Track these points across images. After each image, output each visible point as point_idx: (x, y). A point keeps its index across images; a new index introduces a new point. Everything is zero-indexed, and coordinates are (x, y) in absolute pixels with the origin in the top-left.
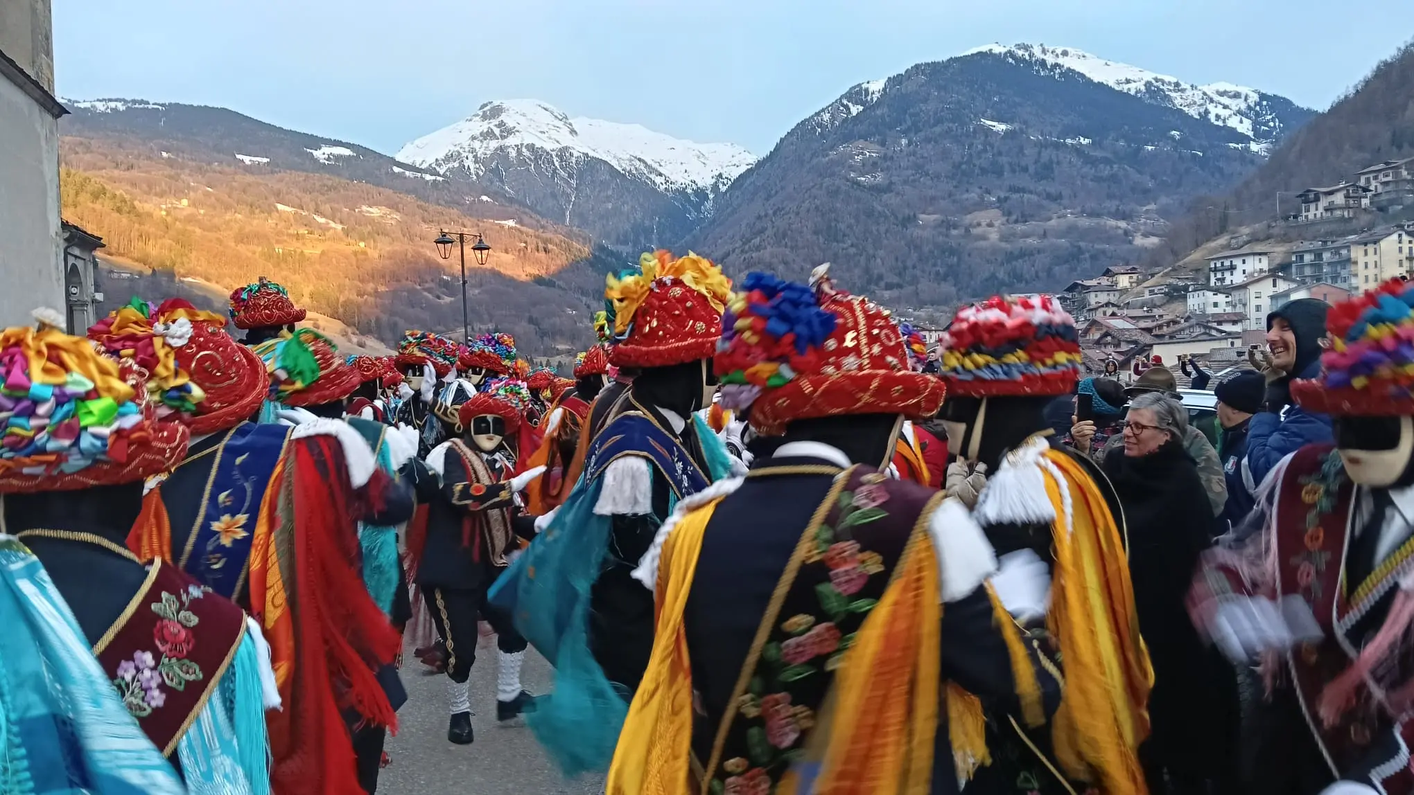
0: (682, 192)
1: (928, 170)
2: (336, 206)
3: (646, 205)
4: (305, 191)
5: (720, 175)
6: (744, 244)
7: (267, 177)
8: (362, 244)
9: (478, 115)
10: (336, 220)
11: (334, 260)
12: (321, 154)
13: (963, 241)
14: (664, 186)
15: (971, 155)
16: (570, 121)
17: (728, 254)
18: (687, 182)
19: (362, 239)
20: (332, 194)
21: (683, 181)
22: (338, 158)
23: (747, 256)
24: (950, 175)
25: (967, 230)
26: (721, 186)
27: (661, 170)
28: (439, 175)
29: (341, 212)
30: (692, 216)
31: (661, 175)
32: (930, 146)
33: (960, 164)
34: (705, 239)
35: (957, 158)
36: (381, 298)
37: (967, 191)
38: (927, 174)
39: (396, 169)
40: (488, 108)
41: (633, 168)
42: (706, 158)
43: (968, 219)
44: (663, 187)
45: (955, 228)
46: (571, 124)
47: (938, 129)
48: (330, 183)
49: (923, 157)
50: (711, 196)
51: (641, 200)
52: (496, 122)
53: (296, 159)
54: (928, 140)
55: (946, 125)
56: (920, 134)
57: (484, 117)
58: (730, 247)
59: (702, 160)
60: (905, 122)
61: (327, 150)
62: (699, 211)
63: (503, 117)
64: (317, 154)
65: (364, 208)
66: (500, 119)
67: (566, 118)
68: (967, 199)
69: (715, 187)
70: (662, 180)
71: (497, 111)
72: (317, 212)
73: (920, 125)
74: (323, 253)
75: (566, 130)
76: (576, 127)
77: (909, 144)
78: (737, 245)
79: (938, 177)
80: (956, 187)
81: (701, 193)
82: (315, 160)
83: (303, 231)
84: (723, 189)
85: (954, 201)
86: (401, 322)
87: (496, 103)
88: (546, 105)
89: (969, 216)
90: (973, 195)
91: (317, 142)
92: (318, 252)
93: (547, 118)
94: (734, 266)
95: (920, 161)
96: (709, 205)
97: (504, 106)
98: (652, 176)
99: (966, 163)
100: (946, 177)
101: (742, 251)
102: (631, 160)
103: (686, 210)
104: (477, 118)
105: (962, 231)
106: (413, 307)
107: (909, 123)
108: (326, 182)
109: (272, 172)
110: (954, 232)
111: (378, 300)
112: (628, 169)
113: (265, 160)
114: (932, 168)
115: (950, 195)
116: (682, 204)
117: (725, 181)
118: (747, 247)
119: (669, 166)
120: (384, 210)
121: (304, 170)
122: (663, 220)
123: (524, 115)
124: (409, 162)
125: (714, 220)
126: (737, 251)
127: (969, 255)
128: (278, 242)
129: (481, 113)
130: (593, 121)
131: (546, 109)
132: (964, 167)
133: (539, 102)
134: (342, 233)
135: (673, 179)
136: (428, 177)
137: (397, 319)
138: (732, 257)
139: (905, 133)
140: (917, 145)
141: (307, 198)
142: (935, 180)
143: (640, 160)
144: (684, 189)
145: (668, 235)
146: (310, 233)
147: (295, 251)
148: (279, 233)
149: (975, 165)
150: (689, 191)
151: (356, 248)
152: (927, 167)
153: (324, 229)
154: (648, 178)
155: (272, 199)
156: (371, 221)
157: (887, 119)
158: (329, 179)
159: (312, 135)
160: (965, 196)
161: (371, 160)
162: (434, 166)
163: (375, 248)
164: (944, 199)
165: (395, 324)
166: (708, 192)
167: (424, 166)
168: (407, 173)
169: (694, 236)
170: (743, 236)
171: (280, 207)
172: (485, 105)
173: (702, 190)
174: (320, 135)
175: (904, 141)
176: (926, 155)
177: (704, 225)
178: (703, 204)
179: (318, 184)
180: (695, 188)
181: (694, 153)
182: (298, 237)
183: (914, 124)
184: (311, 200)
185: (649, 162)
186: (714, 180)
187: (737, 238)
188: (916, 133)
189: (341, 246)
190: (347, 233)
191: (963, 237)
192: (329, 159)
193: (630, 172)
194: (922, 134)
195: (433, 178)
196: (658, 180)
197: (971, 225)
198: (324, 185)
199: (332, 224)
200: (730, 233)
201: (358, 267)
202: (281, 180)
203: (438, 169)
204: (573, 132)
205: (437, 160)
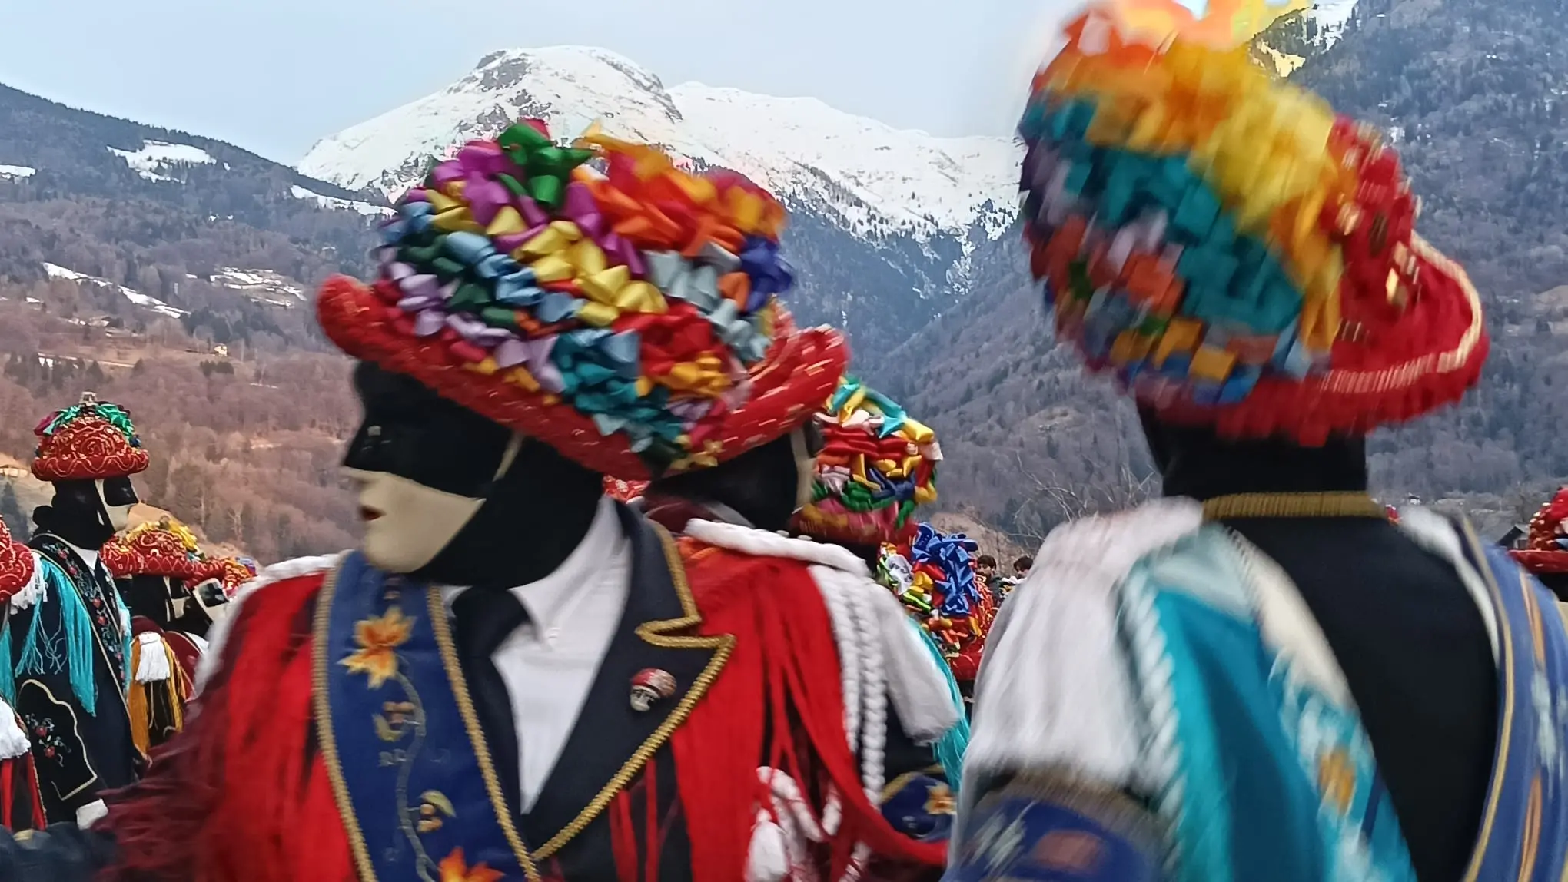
0: (904, 241)
1: (1451, 194)
2: (170, 268)
3: (827, 268)
4: (107, 236)
5: (988, 204)
6: (1040, 351)
7: (29, 205)
8: (222, 350)
9: (473, 79)
10: (170, 299)
11: (161, 381)
12: (143, 160)
13: (1530, 349)
14: (866, 227)
15: (1547, 162)
16: (666, 91)
17: (1001, 376)
18: (916, 219)
19: (222, 338)
20: (163, 244)
21: (907, 217)
22: (179, 168)
23: (1046, 377)
24: (1501, 204)
25: (1542, 327)
26: (989, 227)
27: (859, 192)
28: (388, 205)
29: (180, 280)
30: (926, 290)
31: (859, 203)
32: (1454, 143)
33: (1524, 181)
34: (954, 340)
35: (1517, 171)
36: (257, 465)
37: (1541, 240)
38: (1449, 203)
39: (299, 192)
40: (496, 63)
41: (799, 189)
42: (957, 169)
43: (1542, 302)
44: (862, 230)
45: (1514, 322)
46: (668, 98)
47: (1472, 106)
48: (159, 220)
49: (1438, 166)
50: (968, 249)
51: (816, 257)
52: (512, 92)
53: (91, 169)
54: (1449, 129)
55: (1490, 99)
56: (1431, 115)
57: (487, 83)
58: (1004, 359)
59: (949, 171)
60: (1397, 88)
61: (157, 151)
62: (941, 281)
63: (526, 83)
64: (133, 158)
65: (229, 273)
66: (521, 86)
67: (659, 85)
68: (1540, 259)
69: (977, 230)
70: (860, 214)
71: (513, 71)
72: (130, 281)
73: (1432, 95)
74: (139, 367)
75: (657, 110)
76: (678, 103)
77: (1409, 137)
78: (1025, 354)
79: (1472, 207)
80: (1515, 231)
81: (945, 242)
82: (129, 173)
83: (99, 321)
84: (995, 233)
85: (1512, 263)
86: (297, 515)
87: (513, 54)
88: (618, 59)
89: (1545, 296)
90: (1555, 248)
91: (134, 135)
92: (129, 364)
93: (617, 83)
94: (1016, 398)
95: (1433, 175)
96: (962, 267)
97: (529, 60)
98: (840, 206)
99: (1535, 179)
100: (1492, 209)
101: (1036, 368)
102: (796, 173)
103: (913, 279)
104: (473, 85)
105: (1531, 328)
106: (323, 483)
107: (1407, 91)
108: (150, 217)
109: (39, 197)
110: (1513, 330)
111: (251, 468)
112: (789, 191)
113: (27, 172)
114: (1459, 189)
115: (1502, 249)
116: (903, 266)
117: (999, 216)
118: (1046, 358)
119: (877, 186)
120: (270, 278)
121: (105, 193)
122: (862, 300)
123: (570, 79)
124: (324, 176)
125: (974, 302)
126: (1023, 367)
127: (1548, 381)
128: (45, 345)
129: (480, 76)
130: (717, 92)
131: (616, 66)
132: (1532, 187)
133: (601, 52)
134: (179, 325)
135: (884, 211)
136: (364, 208)
137: (288, 509)
138: (1011, 381)
139: (1400, 113)
140: (1425, 141)
141: (109, 251)
142: (1467, 217)
143: (814, 171)
144: (909, 234)
145: (872, 331)
146: (115, 324)
147: (81, 363)
148: (51, 327)
149: (1556, 184)
150: (920, 237)
151: (210, 358)
152: (1451, 186)
153: (142, 317)
154: (830, 210)
155: (37, 254)
156: (242, 300)
157: (1358, 85)
158: (156, 211)
159: (126, 121)
160: (1535, 252)
161: (247, 174)
162: (377, 184)
163: (249, 357)
164: (1488, 257)
165: (285, 520)
166: (962, 240)
167: (355, 187)
168: (322, 200)
169: (928, 336)
170: (1038, 333)
171: (53, 270)
172: (490, 59)
173: (949, 237)
174: (142, 121)
175: (1396, 133)
176: (1445, 160)
177: (950, 311)
178: (950, 265)
179: (134, 222)
180: (933, 231)
181: (932, 157)
182: (87, 335)
183: (1420, 94)
184: (119, 256)
185: (835, 177)
186: (975, 215)
187: (1025, 338)
188: (1423, 114)
189: (177, 355)
190: (190, 324)
191: (1532, 340)
192: (158, 171)
193: (792, 197)
194: (1435, 118)
195: (376, 209)
196: (853, 214)
197: (1550, 315)
198: (147, 225)
199: (163, 308)
200: (1008, 330)
201: (211, 398)
202: (57, 214)
203: (385, 190)
204: (673, 113)
205: (384, 172)
